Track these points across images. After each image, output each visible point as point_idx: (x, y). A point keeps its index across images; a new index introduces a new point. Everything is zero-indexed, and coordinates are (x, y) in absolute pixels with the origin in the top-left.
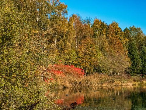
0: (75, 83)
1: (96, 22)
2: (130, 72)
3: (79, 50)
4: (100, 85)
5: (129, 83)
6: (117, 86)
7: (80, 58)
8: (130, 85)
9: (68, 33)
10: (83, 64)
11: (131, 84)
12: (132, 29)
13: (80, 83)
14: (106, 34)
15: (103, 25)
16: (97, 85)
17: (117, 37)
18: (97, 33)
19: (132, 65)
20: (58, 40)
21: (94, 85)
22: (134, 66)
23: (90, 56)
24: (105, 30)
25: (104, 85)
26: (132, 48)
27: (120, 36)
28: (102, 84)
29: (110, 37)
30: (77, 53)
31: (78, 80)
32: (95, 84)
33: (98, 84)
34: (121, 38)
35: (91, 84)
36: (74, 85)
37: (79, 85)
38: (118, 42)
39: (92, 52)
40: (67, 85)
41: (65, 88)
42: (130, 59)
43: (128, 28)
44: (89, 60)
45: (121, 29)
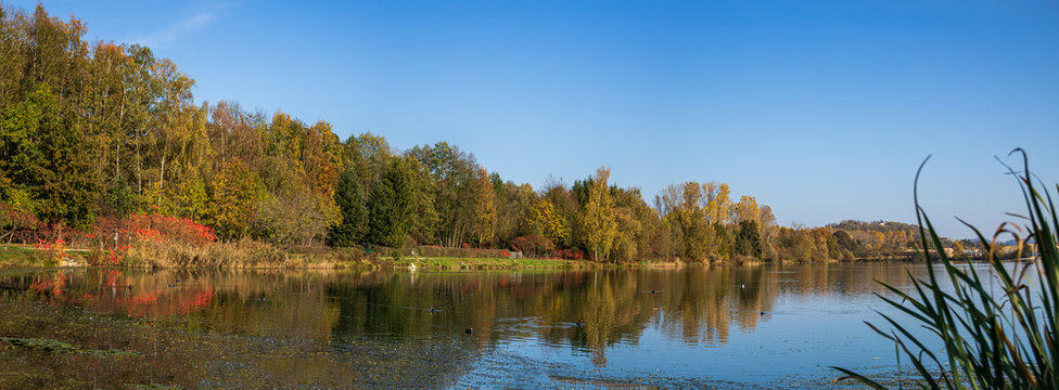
0: (185, 258)
1: (279, 120)
2: (334, 239)
3: (214, 183)
4: (249, 265)
5: (324, 264)
6: (292, 268)
7: (215, 201)
8: (326, 267)
9: (190, 145)
10: (222, 217)
11: (332, 265)
12: (364, 139)
13: (196, 259)
14: (302, 148)
15: (295, 128)
16: (241, 265)
17: (326, 157)
18: (281, 146)
19: (345, 222)
20: (169, 160)
21: (233, 265)
22: (350, 225)
23: (239, 198)
24: (298, 140)
25: (259, 265)
26: (346, 182)
27: (335, 154)
28: (254, 263)
29: (311, 156)
30: (209, 191)
31: (192, 253)
32: (237, 262)
33: (245, 263)
34: (335, 158)
35: (225, 261)
36: (183, 263)
37: (193, 262)
38: (327, 168)
39: (244, 188)
40: (163, 262)
41: (155, 268)
42: (338, 209)
43: (356, 136)
44: (236, 208)
45: (337, 137)
